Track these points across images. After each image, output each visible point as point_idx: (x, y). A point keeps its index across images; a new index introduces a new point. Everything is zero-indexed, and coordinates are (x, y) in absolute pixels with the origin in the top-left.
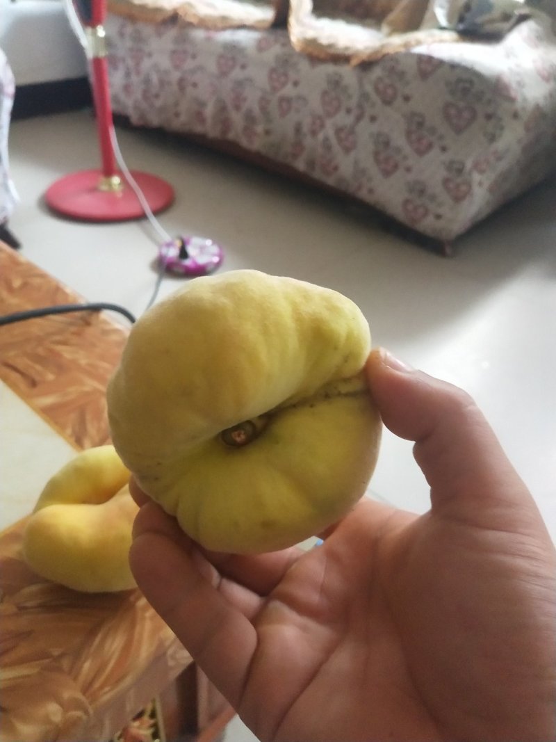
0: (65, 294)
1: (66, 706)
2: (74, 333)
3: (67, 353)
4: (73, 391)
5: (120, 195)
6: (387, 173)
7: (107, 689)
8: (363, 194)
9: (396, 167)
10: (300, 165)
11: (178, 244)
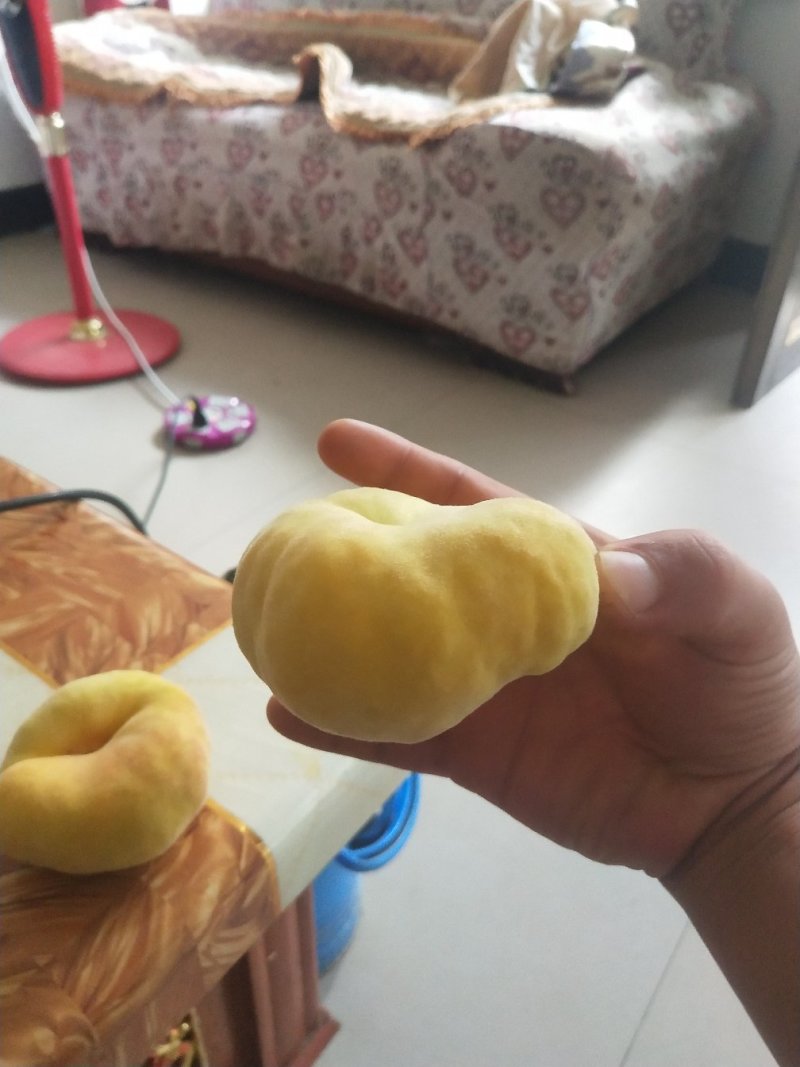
0: (28, 482)
1: (60, 1031)
2: (43, 534)
3: (35, 561)
4: (46, 612)
5: (102, 344)
6: (474, 288)
7: (116, 1002)
8: (444, 319)
9: (485, 278)
10: (354, 285)
11: (190, 406)
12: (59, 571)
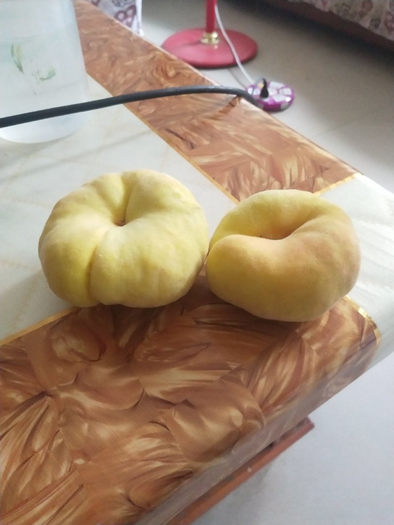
1: (245, 415)
2: (221, 112)
3: (218, 126)
4: (225, 156)
7: (279, 407)
11: (261, 85)
12: (232, 133)
